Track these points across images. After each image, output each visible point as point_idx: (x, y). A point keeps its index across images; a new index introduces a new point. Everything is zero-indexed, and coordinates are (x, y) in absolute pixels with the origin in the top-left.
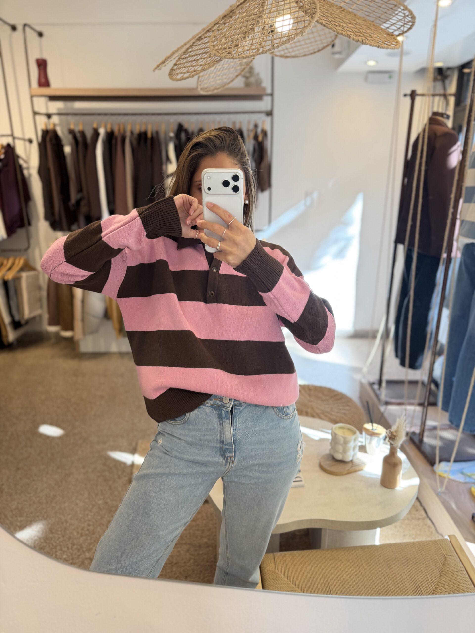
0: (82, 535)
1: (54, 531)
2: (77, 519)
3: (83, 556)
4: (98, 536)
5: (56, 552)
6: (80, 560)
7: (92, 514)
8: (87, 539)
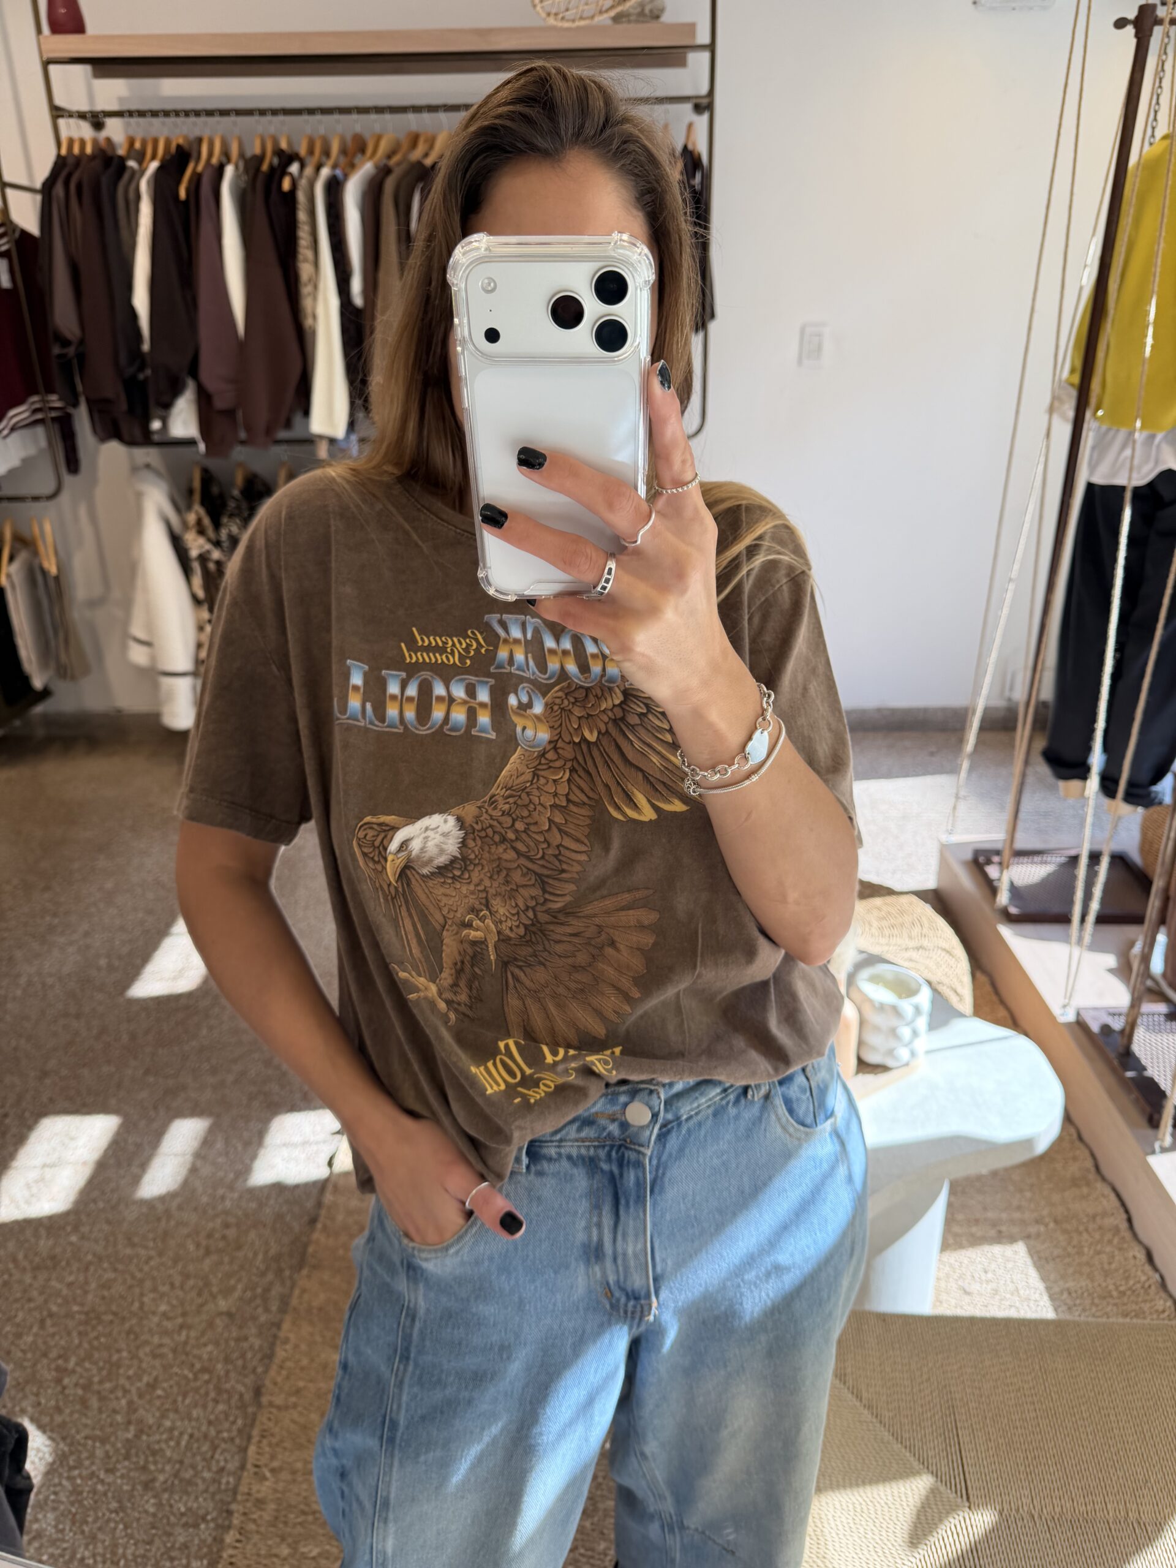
0: (208, 1252)
1: (136, 1240)
2: (195, 1209)
3: (210, 1307)
4: (250, 1255)
5: (142, 1295)
6: (204, 1317)
7: (236, 1195)
8: (221, 1263)
